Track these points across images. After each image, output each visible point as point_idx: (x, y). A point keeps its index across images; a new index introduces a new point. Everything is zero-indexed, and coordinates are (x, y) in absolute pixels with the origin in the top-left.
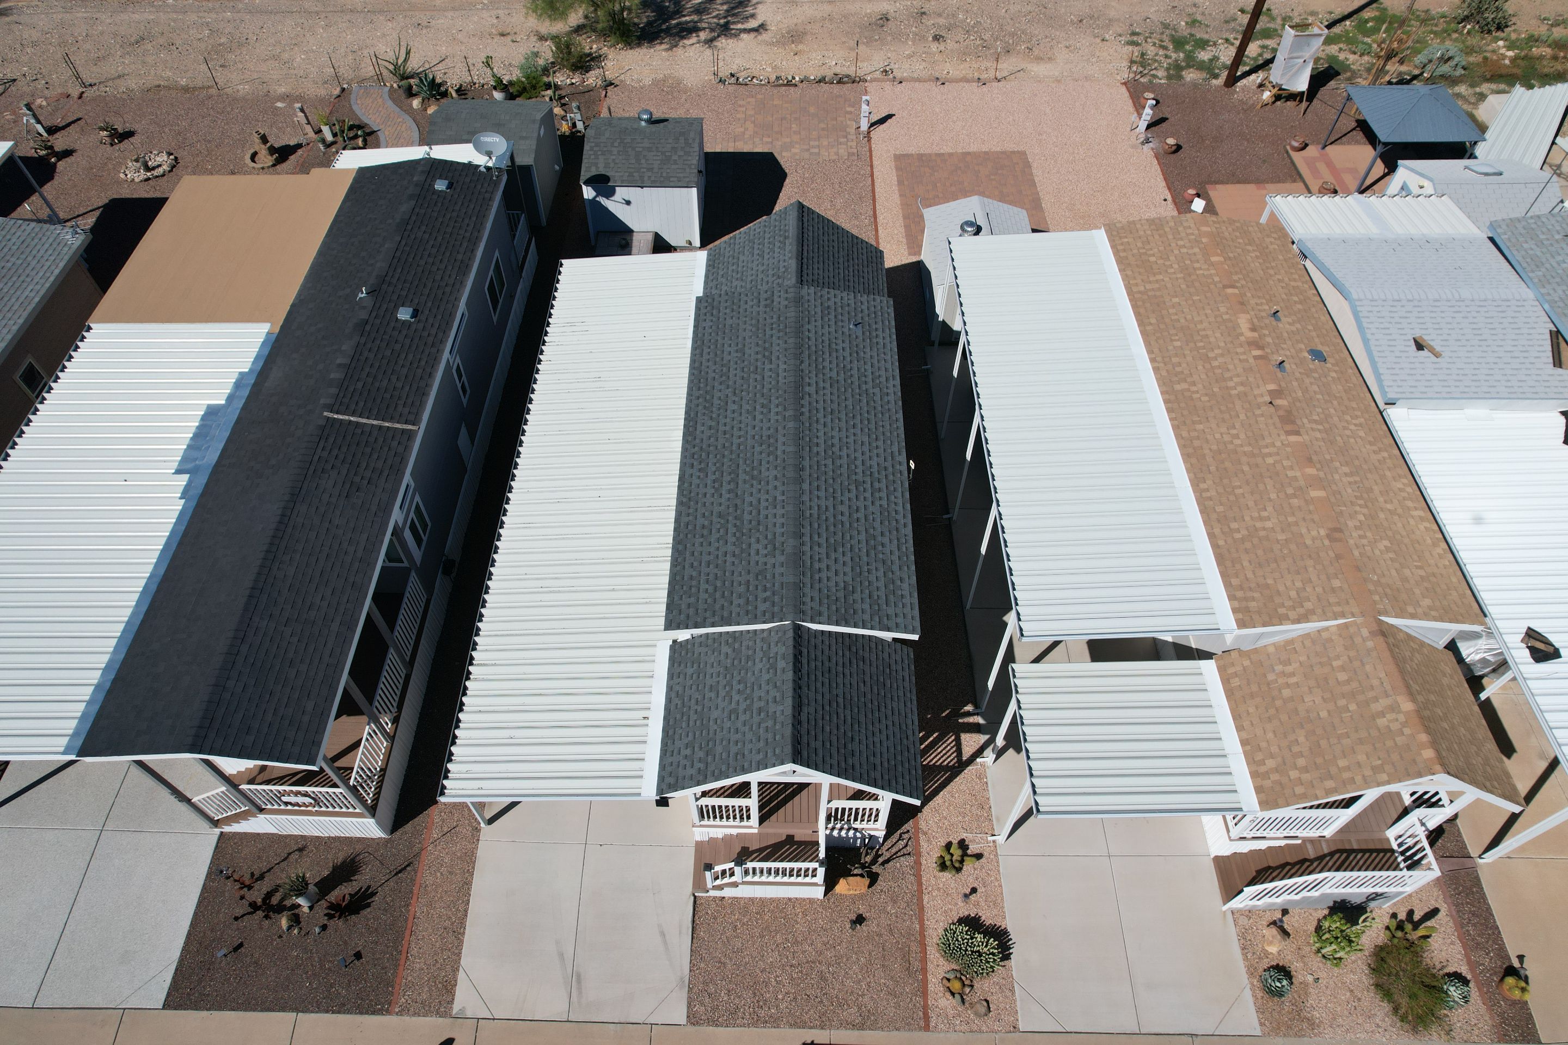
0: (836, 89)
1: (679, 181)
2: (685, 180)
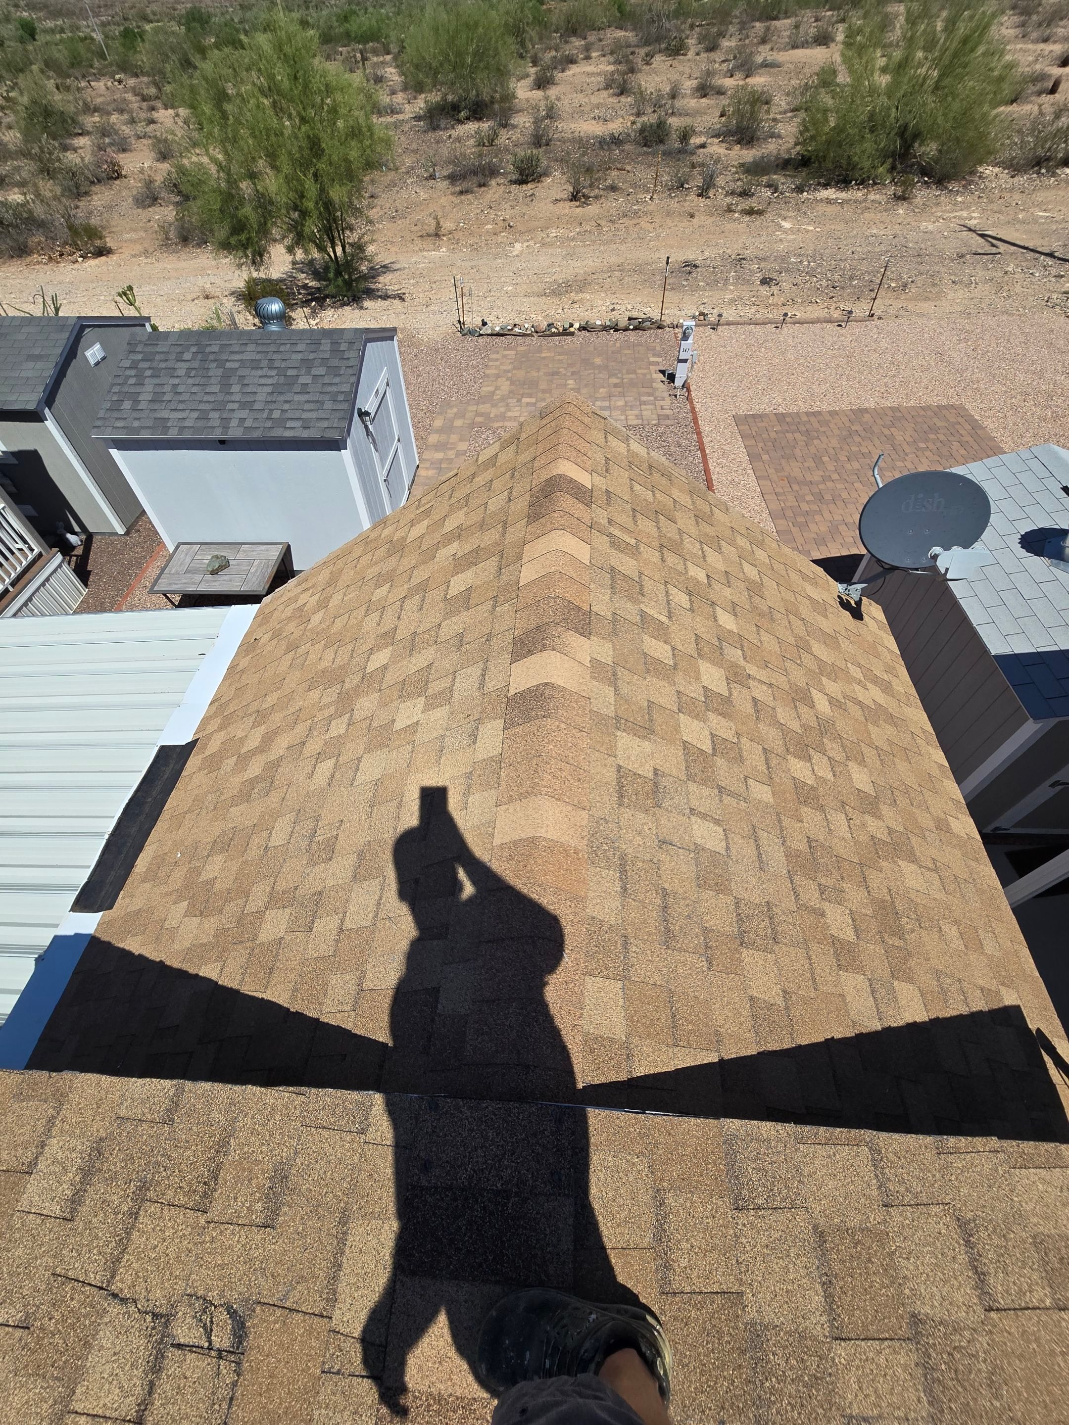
0: (632, 336)
1: (305, 428)
2: (318, 425)
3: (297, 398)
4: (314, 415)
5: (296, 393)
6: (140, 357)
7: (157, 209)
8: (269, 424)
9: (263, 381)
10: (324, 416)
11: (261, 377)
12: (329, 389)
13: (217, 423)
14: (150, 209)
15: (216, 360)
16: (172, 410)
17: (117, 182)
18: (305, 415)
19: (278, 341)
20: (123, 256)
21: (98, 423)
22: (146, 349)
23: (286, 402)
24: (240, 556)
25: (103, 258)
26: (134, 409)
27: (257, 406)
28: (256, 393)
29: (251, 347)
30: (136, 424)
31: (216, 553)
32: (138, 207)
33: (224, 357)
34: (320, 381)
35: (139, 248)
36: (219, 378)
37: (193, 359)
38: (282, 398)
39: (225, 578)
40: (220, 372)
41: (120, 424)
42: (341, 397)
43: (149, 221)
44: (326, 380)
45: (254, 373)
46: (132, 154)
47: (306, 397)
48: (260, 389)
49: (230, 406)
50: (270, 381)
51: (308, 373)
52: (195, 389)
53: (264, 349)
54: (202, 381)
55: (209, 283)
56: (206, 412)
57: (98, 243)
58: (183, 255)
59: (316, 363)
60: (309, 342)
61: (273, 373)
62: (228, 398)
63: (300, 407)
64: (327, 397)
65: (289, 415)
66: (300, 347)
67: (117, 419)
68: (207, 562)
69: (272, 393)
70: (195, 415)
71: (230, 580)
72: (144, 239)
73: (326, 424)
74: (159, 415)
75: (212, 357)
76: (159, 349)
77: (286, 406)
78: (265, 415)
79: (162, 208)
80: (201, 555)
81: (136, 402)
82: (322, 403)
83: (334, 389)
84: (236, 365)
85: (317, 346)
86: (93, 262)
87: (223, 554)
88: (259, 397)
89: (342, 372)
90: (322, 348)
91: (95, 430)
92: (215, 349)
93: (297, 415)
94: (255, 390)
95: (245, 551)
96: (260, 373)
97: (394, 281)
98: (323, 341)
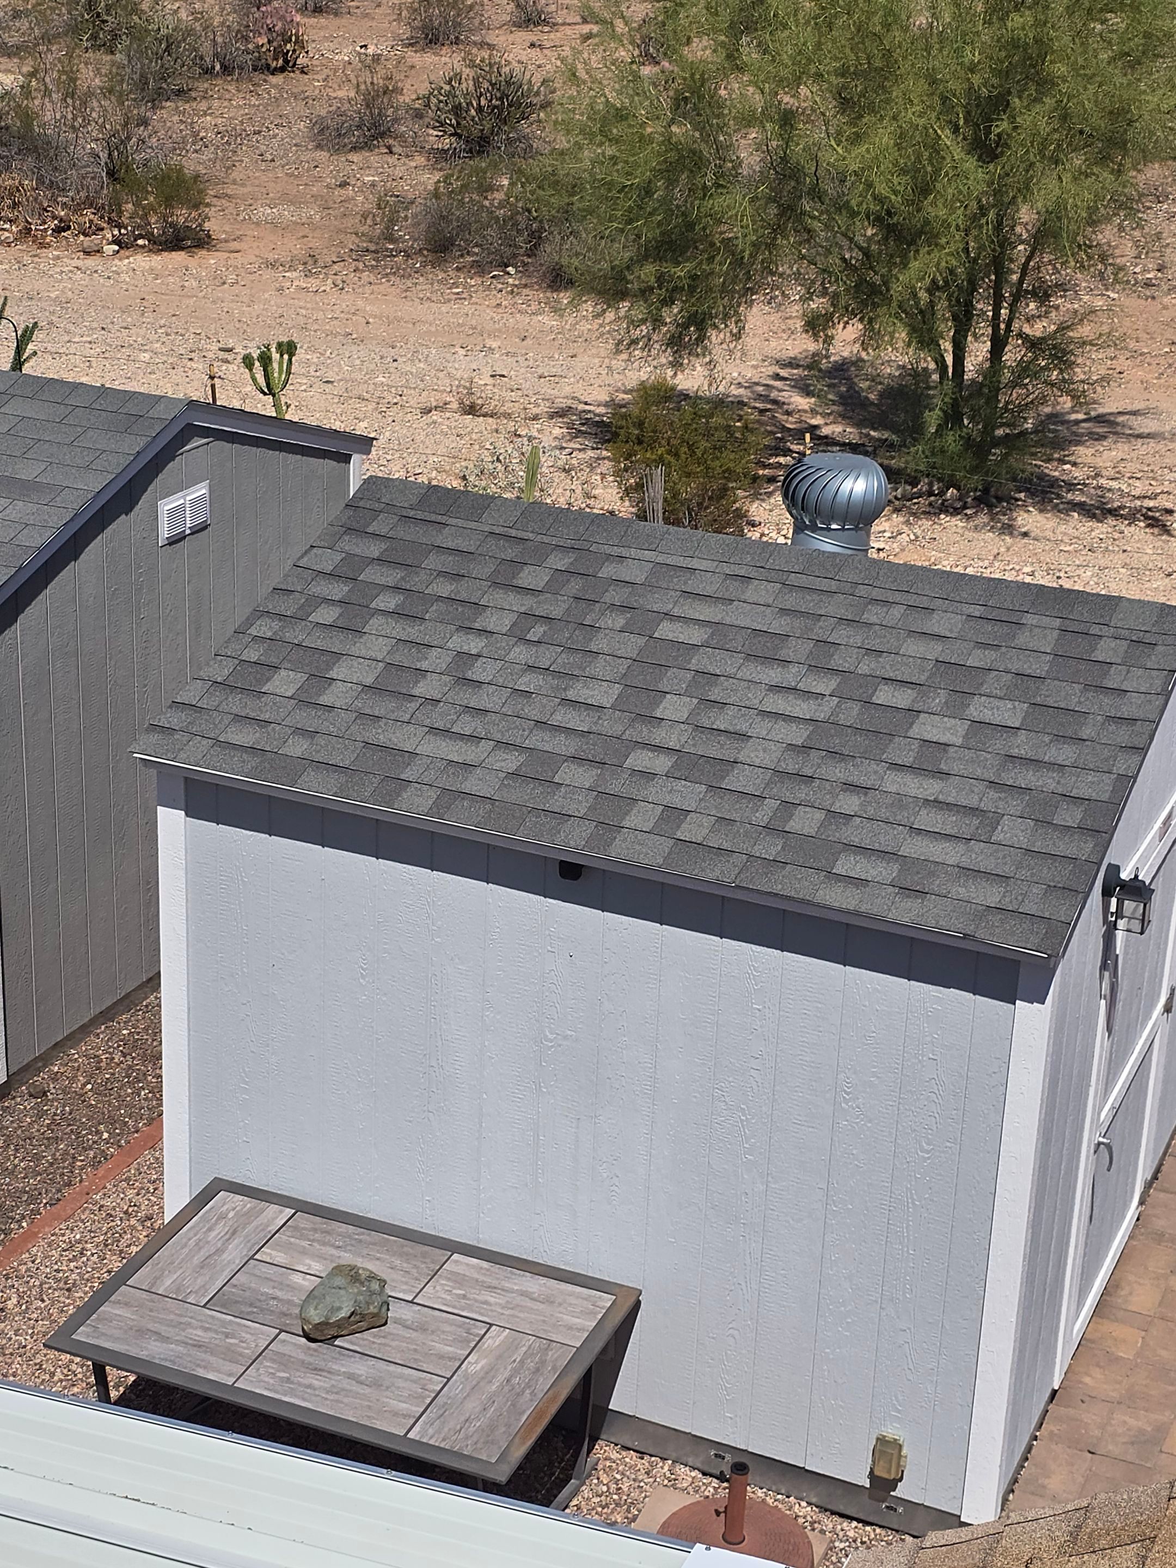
1: (907, 891)
2: (961, 892)
3: (894, 782)
4: (951, 854)
5: (895, 766)
6: (374, 549)
7: (374, 158)
8: (771, 848)
9: (779, 703)
10: (988, 864)
11: (776, 688)
12: (1027, 777)
13: (580, 805)
14: (354, 157)
15: (625, 608)
16: (433, 730)
17: (277, 79)
18: (915, 848)
19: (862, 591)
20: (238, 259)
21: (174, 719)
22: (401, 532)
23: (851, 787)
24: (436, 1293)
25: (178, 257)
26: (303, 701)
27: (737, 780)
28: (744, 737)
29: (760, 592)
30: (297, 748)
31: (347, 1258)
32: (319, 147)
33: (658, 603)
34: (999, 744)
35: (293, 246)
36: (623, 666)
37: (552, 588)
38: (838, 772)
39: (361, 1368)
40: (632, 645)
41: (243, 736)
42: (1070, 816)
43: (344, 185)
44: (1022, 745)
45: (753, 671)
46: (337, 21)
47: (931, 788)
48: (760, 728)
49: (640, 760)
50: (802, 708)
51: (954, 709)
52: (528, 682)
53: (807, 603)
54: (564, 661)
55: (487, 372)
56: (554, 760)
57: (181, 215)
58: (422, 285)
59: (991, 684)
60: (977, 611)
61: (825, 685)
62: (642, 732)
63: (901, 817)
64: (1015, 805)
65: (853, 833)
66: (938, 623)
67: (238, 718)
68: (308, 1283)
69: (805, 748)
70: (511, 761)
71: (376, 1384)
72: (313, 227)
73: (992, 895)
74: (381, 735)
75: (614, 596)
76: (446, 538)
77: (849, 803)
78: (763, 815)
79: (392, 160)
80: (287, 1248)
81: (322, 680)
82: (991, 820)
83: (1049, 782)
84: (695, 635)
85: (1006, 629)
86: (142, 262)
87: (372, 1266)
88: (750, 753)
89: (1086, 732)
90: (1022, 638)
91: (154, 738)
92: (635, 573)
93: (885, 839)
94: (742, 727)
95: (459, 1279)
96: (774, 675)
97: (1131, 467)
98: (1029, 619)
